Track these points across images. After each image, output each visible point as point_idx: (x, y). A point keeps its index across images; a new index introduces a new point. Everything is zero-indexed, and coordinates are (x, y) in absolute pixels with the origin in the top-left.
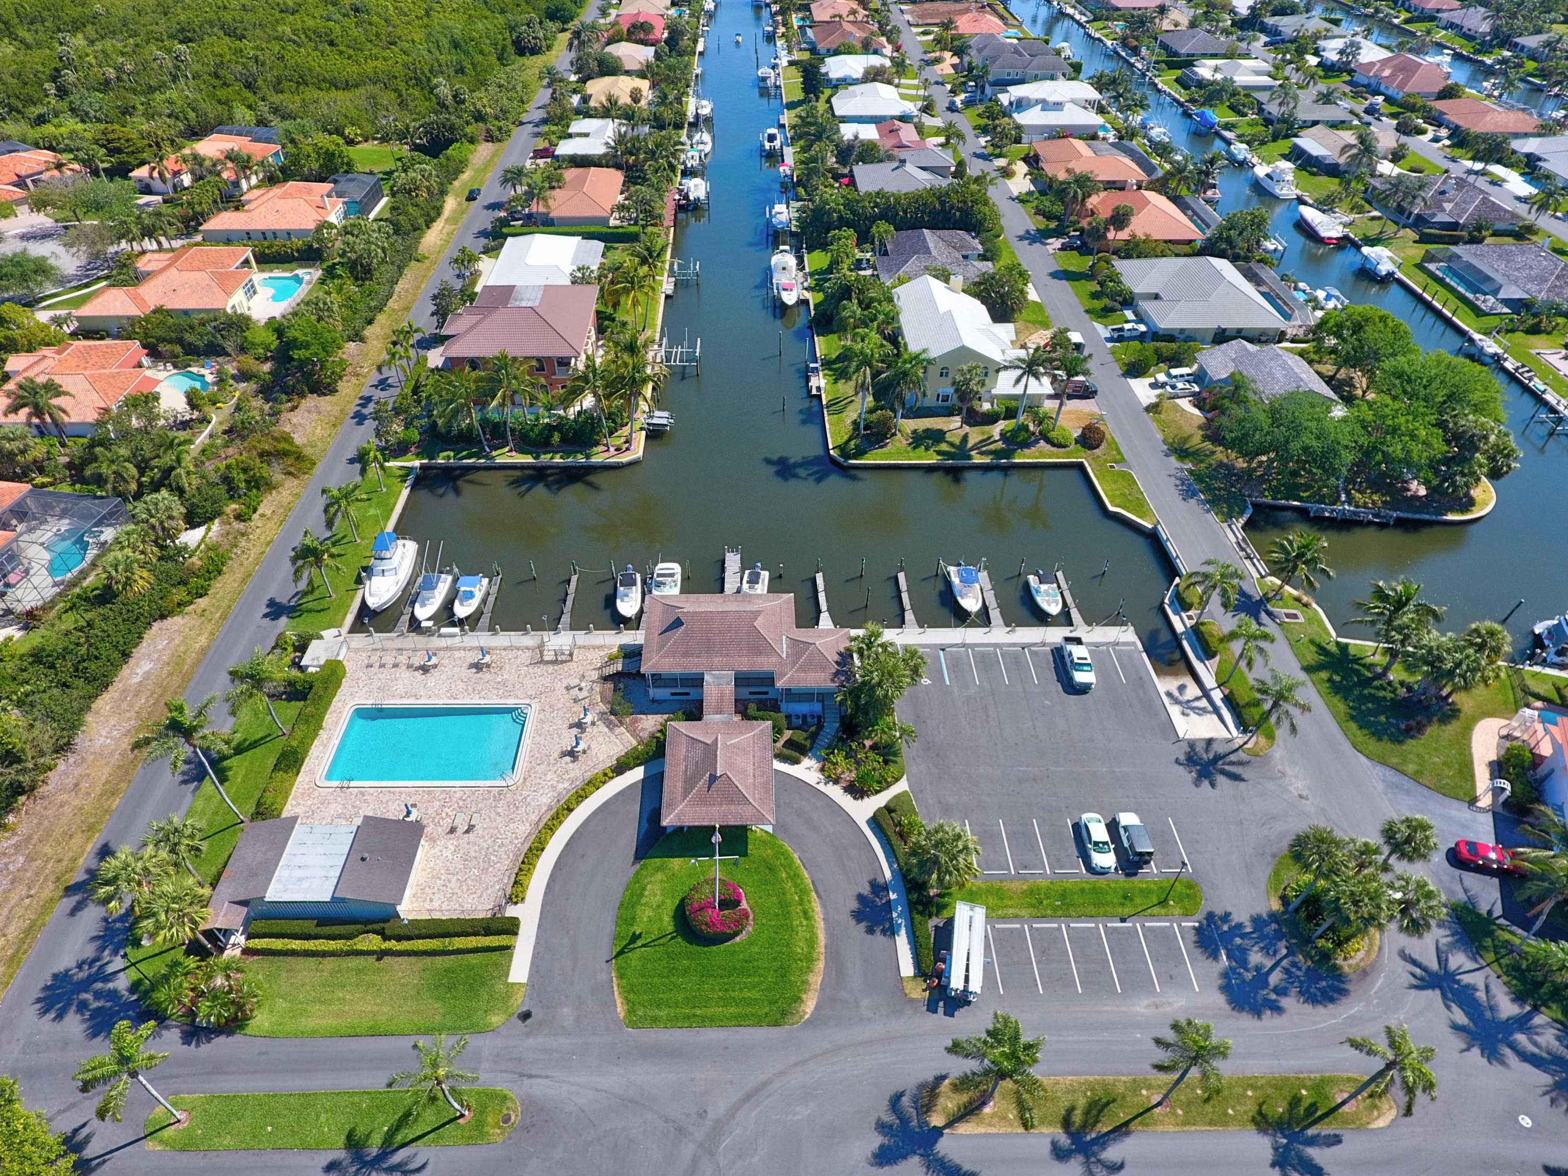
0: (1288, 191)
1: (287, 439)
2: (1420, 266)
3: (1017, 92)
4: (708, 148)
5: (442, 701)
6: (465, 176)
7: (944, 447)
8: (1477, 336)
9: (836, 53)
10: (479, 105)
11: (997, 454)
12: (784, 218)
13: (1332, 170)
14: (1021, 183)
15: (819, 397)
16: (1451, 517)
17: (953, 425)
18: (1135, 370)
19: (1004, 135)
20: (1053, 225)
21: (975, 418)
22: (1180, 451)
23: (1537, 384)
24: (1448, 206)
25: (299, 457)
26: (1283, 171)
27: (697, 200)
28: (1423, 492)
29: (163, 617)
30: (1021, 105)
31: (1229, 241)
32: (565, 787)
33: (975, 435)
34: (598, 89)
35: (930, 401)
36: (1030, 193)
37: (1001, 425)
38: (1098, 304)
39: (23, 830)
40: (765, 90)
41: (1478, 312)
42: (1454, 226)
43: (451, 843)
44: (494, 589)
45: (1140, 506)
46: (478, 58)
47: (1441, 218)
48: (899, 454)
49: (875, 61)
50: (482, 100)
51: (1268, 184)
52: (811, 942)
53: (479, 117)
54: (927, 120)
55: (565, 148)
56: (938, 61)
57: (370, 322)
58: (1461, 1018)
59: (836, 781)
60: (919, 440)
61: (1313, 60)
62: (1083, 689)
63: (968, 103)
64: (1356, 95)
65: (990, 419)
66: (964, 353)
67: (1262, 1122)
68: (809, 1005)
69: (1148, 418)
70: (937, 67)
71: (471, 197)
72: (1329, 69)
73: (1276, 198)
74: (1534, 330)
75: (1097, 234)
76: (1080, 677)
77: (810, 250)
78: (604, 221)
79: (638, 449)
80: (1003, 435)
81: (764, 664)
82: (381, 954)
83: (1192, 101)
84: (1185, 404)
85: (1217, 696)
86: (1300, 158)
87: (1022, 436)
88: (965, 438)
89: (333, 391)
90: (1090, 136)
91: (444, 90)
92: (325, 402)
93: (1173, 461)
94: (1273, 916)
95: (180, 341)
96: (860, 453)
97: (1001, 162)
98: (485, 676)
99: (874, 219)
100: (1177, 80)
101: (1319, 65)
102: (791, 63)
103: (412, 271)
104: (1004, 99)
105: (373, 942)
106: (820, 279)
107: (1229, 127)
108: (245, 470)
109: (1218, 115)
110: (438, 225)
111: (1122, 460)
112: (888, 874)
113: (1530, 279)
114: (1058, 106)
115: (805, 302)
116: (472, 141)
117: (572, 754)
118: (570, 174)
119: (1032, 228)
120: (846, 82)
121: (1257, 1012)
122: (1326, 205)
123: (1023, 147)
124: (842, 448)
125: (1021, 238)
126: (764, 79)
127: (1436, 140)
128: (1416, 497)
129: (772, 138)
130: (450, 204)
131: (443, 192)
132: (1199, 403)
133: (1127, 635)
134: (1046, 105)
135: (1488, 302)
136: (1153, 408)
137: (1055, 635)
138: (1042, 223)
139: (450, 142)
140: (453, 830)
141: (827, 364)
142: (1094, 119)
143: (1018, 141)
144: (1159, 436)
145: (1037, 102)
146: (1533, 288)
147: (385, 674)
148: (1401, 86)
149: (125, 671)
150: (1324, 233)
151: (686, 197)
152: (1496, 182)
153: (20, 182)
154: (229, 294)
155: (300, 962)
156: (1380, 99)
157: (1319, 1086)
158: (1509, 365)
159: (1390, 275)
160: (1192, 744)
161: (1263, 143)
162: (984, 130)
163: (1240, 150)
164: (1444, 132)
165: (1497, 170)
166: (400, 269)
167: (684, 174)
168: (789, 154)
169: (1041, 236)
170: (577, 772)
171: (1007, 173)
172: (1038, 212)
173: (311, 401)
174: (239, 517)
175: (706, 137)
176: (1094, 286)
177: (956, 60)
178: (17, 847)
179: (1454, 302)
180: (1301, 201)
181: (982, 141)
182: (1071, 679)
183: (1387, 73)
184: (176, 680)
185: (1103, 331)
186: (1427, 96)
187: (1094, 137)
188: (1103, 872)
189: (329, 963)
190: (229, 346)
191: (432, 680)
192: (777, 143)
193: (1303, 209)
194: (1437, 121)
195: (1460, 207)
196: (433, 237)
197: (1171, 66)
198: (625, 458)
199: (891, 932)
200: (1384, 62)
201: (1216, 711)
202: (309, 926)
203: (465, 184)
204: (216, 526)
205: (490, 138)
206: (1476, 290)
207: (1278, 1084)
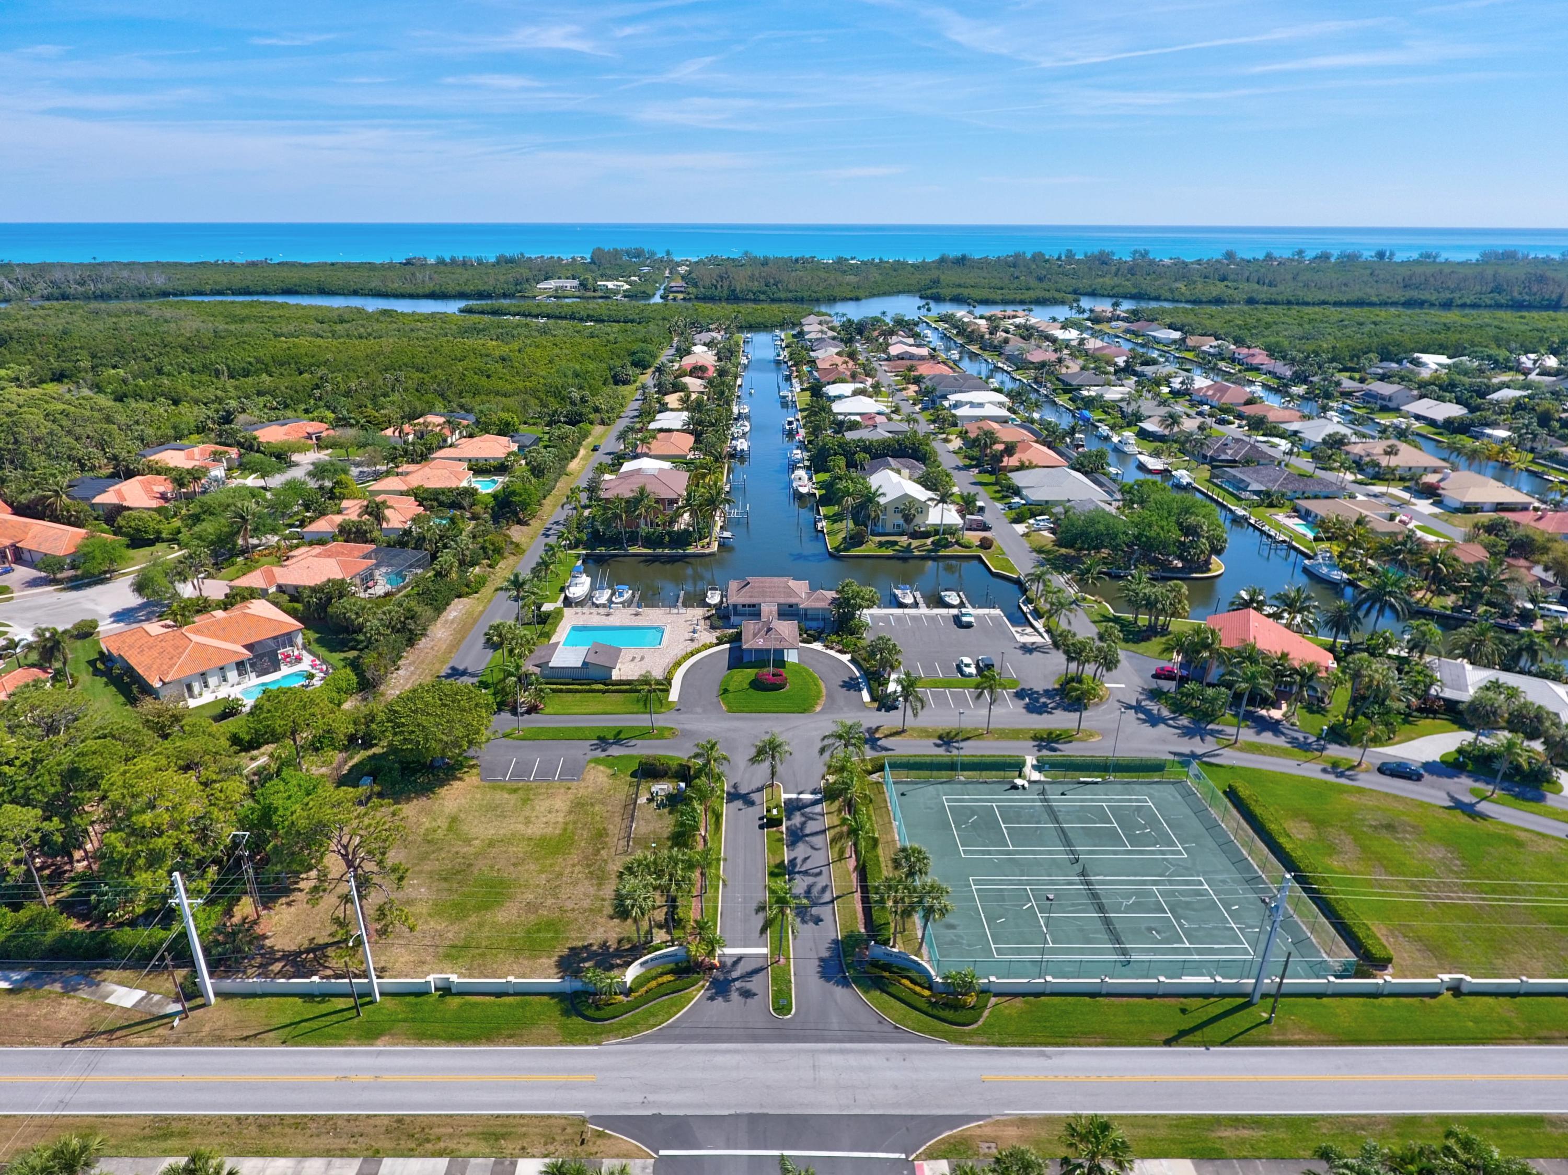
0: (1132, 449)
1: (509, 537)
2: (1209, 481)
3: (953, 398)
4: (747, 429)
5: (618, 624)
6: (590, 440)
7: (897, 547)
8: (1233, 508)
9: (834, 383)
10: (597, 403)
11: (929, 551)
12: (799, 456)
13: (1161, 438)
14: (956, 443)
15: (822, 531)
16: (1195, 575)
17: (904, 540)
18: (1018, 520)
19: (944, 420)
20: (974, 463)
21: (915, 535)
22: (1040, 551)
23: (1266, 528)
24: (1230, 452)
25: (517, 545)
26: (1128, 438)
27: (742, 451)
28: (1180, 565)
29: (459, 596)
30: (957, 405)
31: (1081, 464)
32: (689, 650)
33: (915, 543)
34: (672, 400)
35: (889, 528)
36: (961, 448)
37: (931, 539)
38: (999, 495)
39: (411, 658)
40: (785, 403)
41: (1239, 499)
42: (1235, 461)
43: (633, 664)
44: (637, 596)
45: (1012, 569)
46: (592, 382)
47: (1223, 457)
48: (870, 550)
49: (861, 386)
50: (599, 401)
51: (1120, 446)
52: (820, 692)
53: (597, 410)
54: (894, 416)
55: (653, 426)
56: (904, 389)
57: (545, 497)
58: (1142, 716)
59: (832, 648)
60: (881, 545)
61: (1165, 390)
62: (969, 626)
63: (923, 409)
64: (1192, 406)
65: (926, 535)
66: (906, 496)
67: (1035, 738)
68: (818, 709)
69: (1024, 540)
70: (904, 393)
71: (595, 449)
72: (1175, 394)
73: (1125, 453)
74: (1271, 505)
75: (998, 458)
76: (964, 619)
77: (817, 472)
78: (685, 457)
79: (715, 547)
80: (933, 543)
81: (793, 600)
82: (604, 692)
83: (1078, 409)
84: (1046, 533)
85: (1042, 630)
86: (1143, 435)
87: (943, 543)
88: (910, 544)
89: (528, 525)
90: (1004, 421)
91: (576, 395)
92: (525, 528)
93: (1034, 554)
94: (1054, 690)
95: (436, 500)
96: (846, 550)
97: (944, 436)
98: (639, 617)
99: (855, 453)
100: (1070, 399)
101: (1170, 392)
102: (803, 390)
103: (564, 478)
104: (946, 404)
105: (601, 687)
106: (822, 485)
107: (1099, 421)
108: (493, 544)
109: (1094, 416)
110: (576, 461)
111: (1004, 554)
112: (858, 674)
113: (1269, 481)
114: (981, 405)
115: (814, 495)
116: (591, 423)
117: (692, 640)
118: (660, 436)
119: (961, 464)
120: (839, 397)
121: (1041, 713)
122: (1156, 454)
123: (959, 429)
124: (837, 549)
125: (954, 469)
126: (784, 397)
127: (1240, 426)
128: (1176, 568)
129: (790, 423)
130: (582, 452)
131: (580, 444)
132: (1053, 531)
133: (997, 612)
134: (972, 405)
135: (1243, 495)
136: (1026, 535)
137: (955, 611)
138: (967, 462)
139: (580, 422)
140: (634, 659)
141: (826, 517)
142: (1004, 413)
143: (955, 425)
144: (1028, 545)
145: (967, 403)
146: (1270, 485)
147: (585, 617)
148: (1219, 399)
149: (445, 614)
150: (1150, 467)
151: (735, 449)
152: (1274, 446)
153: (309, 436)
154: (461, 481)
155: (564, 695)
156: (1206, 407)
157: (1066, 731)
158: (1252, 521)
159: (1189, 484)
160: (1024, 644)
161: (1121, 427)
162: (934, 422)
163: (1104, 429)
164: (1244, 422)
165: (1276, 440)
166: (560, 475)
167: (734, 439)
168: (802, 432)
169: (967, 468)
170: (695, 645)
171: (946, 441)
172: (966, 457)
173: (518, 527)
174: (490, 566)
175: (746, 423)
176: (998, 488)
177: (916, 388)
178: (410, 664)
179: (1222, 493)
180: (1140, 453)
181: (932, 427)
182: (960, 621)
183: (1210, 393)
184: (470, 621)
185: (999, 506)
186: (1239, 405)
187: (1006, 422)
188: (970, 675)
189: (578, 695)
190: (466, 503)
191: (611, 618)
192: (794, 426)
193: (1139, 457)
194: (1240, 417)
195: (1236, 452)
196: (573, 465)
197: (1066, 392)
198: (707, 551)
199: (860, 690)
200: (1209, 387)
201: (1041, 635)
202: (570, 681)
203: (589, 444)
204: (477, 568)
205: (603, 423)
206: (1239, 489)
207: (1044, 730)
